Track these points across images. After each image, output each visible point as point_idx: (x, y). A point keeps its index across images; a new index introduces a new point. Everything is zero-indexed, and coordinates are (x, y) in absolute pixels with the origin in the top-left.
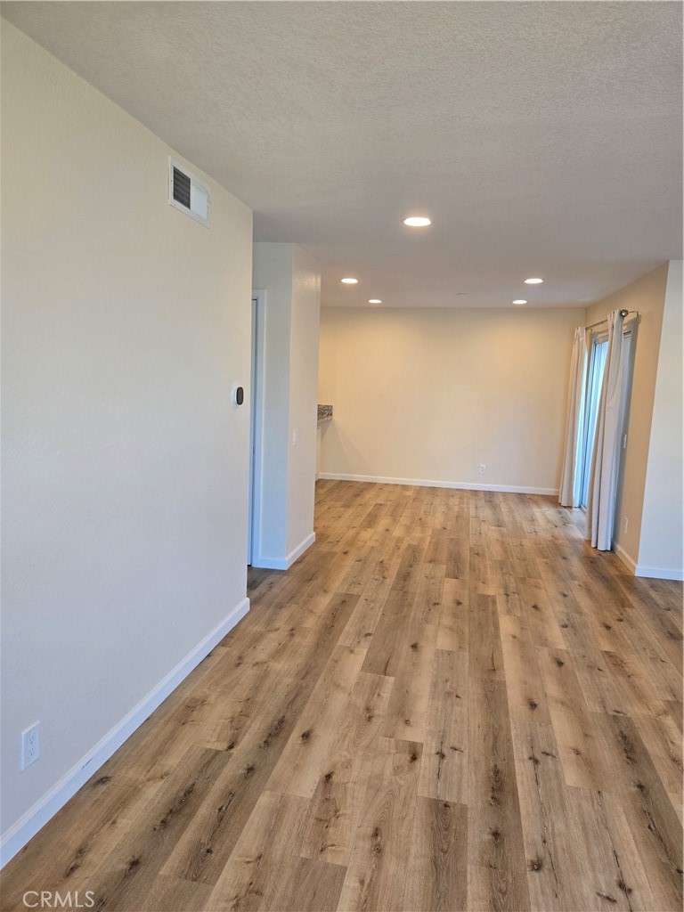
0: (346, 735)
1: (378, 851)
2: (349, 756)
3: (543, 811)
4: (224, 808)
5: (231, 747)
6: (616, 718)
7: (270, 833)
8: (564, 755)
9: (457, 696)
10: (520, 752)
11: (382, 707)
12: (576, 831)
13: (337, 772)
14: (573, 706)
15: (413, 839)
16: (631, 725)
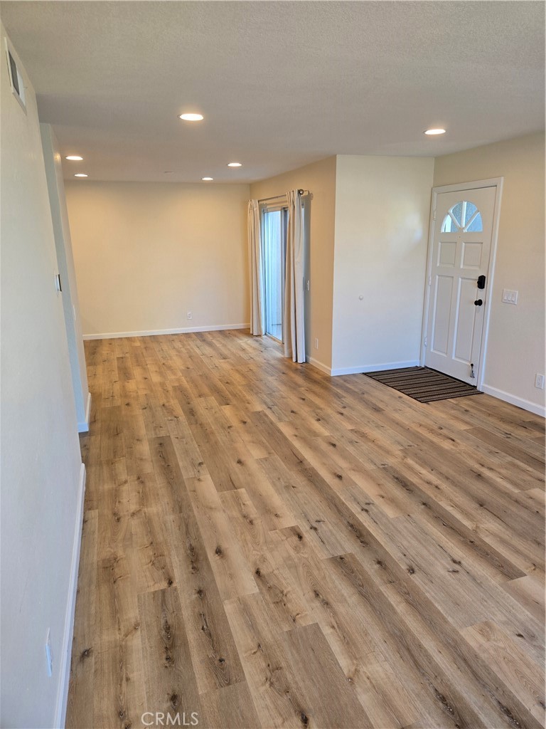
0: (245, 540)
1: (326, 604)
2: (259, 553)
3: (392, 539)
4: (205, 627)
5: (170, 583)
6: (385, 469)
7: (252, 626)
8: (378, 501)
9: (293, 487)
10: (355, 509)
11: (253, 512)
12: (414, 543)
13: (260, 567)
14: (358, 469)
15: (340, 587)
16: (395, 471)
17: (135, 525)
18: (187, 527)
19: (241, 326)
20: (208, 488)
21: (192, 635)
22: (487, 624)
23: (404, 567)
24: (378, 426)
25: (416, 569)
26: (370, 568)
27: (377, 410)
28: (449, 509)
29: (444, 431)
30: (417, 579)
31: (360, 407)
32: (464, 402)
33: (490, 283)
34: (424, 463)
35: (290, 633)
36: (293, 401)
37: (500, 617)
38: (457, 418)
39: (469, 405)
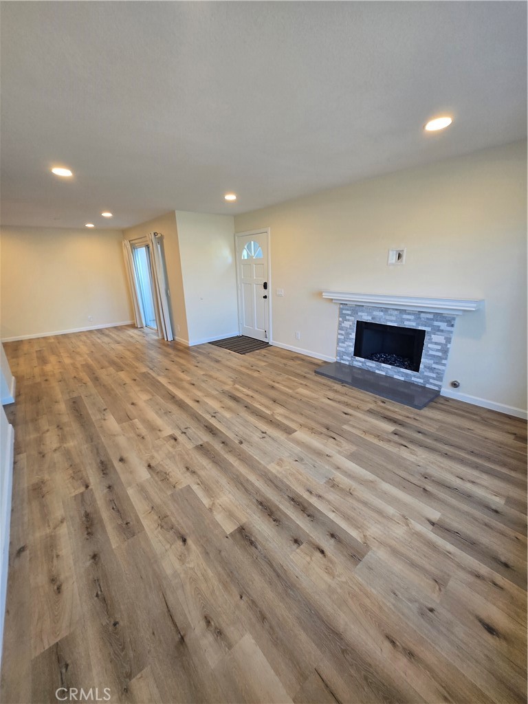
0: (140, 450)
1: (194, 472)
2: (149, 455)
3: (229, 428)
4: (114, 507)
5: (87, 487)
6: (224, 392)
7: (147, 498)
8: (221, 410)
9: (170, 412)
10: (208, 417)
11: (143, 430)
12: (241, 428)
13: (150, 462)
14: (208, 395)
15: (201, 461)
16: (229, 393)
17: (57, 457)
18: (97, 449)
19: (129, 322)
20: (112, 423)
21: (105, 514)
22: (281, 460)
23: (237, 442)
24: (218, 370)
25: (243, 441)
26: (218, 447)
27: (217, 361)
28: (259, 407)
29: (254, 368)
30: (244, 446)
31: (207, 361)
32: (263, 351)
33: (269, 286)
34: (244, 385)
35: (172, 495)
36: (166, 363)
37: (287, 454)
38: (260, 360)
39: (266, 353)
